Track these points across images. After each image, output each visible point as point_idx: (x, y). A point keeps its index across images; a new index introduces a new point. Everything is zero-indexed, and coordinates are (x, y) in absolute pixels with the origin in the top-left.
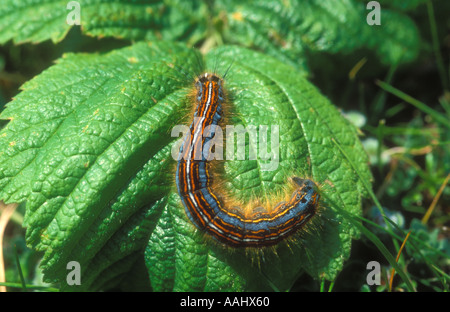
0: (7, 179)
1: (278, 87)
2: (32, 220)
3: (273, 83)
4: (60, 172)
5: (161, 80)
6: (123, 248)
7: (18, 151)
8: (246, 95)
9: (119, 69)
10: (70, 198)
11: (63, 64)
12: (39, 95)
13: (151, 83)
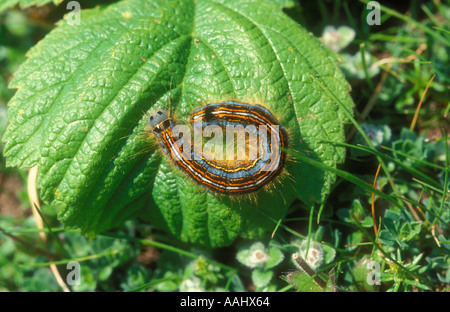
0: (19, 145)
1: (259, 30)
2: (44, 182)
3: (254, 27)
4: (63, 137)
5: (148, 39)
6: (131, 193)
7: (26, 119)
8: (229, 43)
9: (112, 28)
10: (75, 159)
11: (64, 26)
12: (42, 62)
13: (140, 44)
